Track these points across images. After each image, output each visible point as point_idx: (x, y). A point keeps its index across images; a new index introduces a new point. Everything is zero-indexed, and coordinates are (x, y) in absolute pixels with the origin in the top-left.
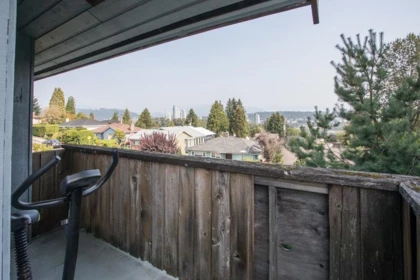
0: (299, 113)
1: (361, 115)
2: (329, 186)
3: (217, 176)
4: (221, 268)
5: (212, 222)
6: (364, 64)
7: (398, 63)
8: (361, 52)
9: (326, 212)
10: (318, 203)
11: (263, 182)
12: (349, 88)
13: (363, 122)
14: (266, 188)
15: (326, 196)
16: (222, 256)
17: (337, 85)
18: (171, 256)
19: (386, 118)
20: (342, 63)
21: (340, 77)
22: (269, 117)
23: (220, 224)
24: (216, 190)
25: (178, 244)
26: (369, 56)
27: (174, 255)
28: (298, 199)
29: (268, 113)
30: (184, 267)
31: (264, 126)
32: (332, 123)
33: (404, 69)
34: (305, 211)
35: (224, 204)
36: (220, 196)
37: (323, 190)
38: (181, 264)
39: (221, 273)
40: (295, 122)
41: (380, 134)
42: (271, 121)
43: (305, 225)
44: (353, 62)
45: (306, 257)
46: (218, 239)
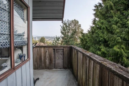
0: (49, 37)
1: (66, 38)
2: (64, 47)
3: (46, 48)
4: (47, 64)
5: (45, 57)
6: (66, 26)
7: (72, 26)
8: (66, 24)
9: (63, 52)
10: (62, 50)
11: (54, 48)
12: (63, 32)
13: (66, 39)
14: (55, 49)
15: (63, 49)
16: (47, 62)
17: (61, 31)
18: (35, 66)
19: (70, 39)
20: (63, 26)
21: (62, 29)
22: (41, 38)
23: (47, 57)
24: (46, 51)
25: (37, 63)
26: (67, 25)
27: (36, 66)
28: (59, 50)
29: (40, 37)
30: (39, 67)
31: (39, 41)
32: (60, 39)
33: (73, 27)
34: (60, 52)
35: (47, 53)
36: (47, 52)
37: (63, 48)
38: (38, 67)
39: (47, 65)
40: (48, 40)
41: (69, 42)
42: (41, 39)
43: (60, 54)
44: (65, 26)
45: (60, 59)
46: (46, 59)
